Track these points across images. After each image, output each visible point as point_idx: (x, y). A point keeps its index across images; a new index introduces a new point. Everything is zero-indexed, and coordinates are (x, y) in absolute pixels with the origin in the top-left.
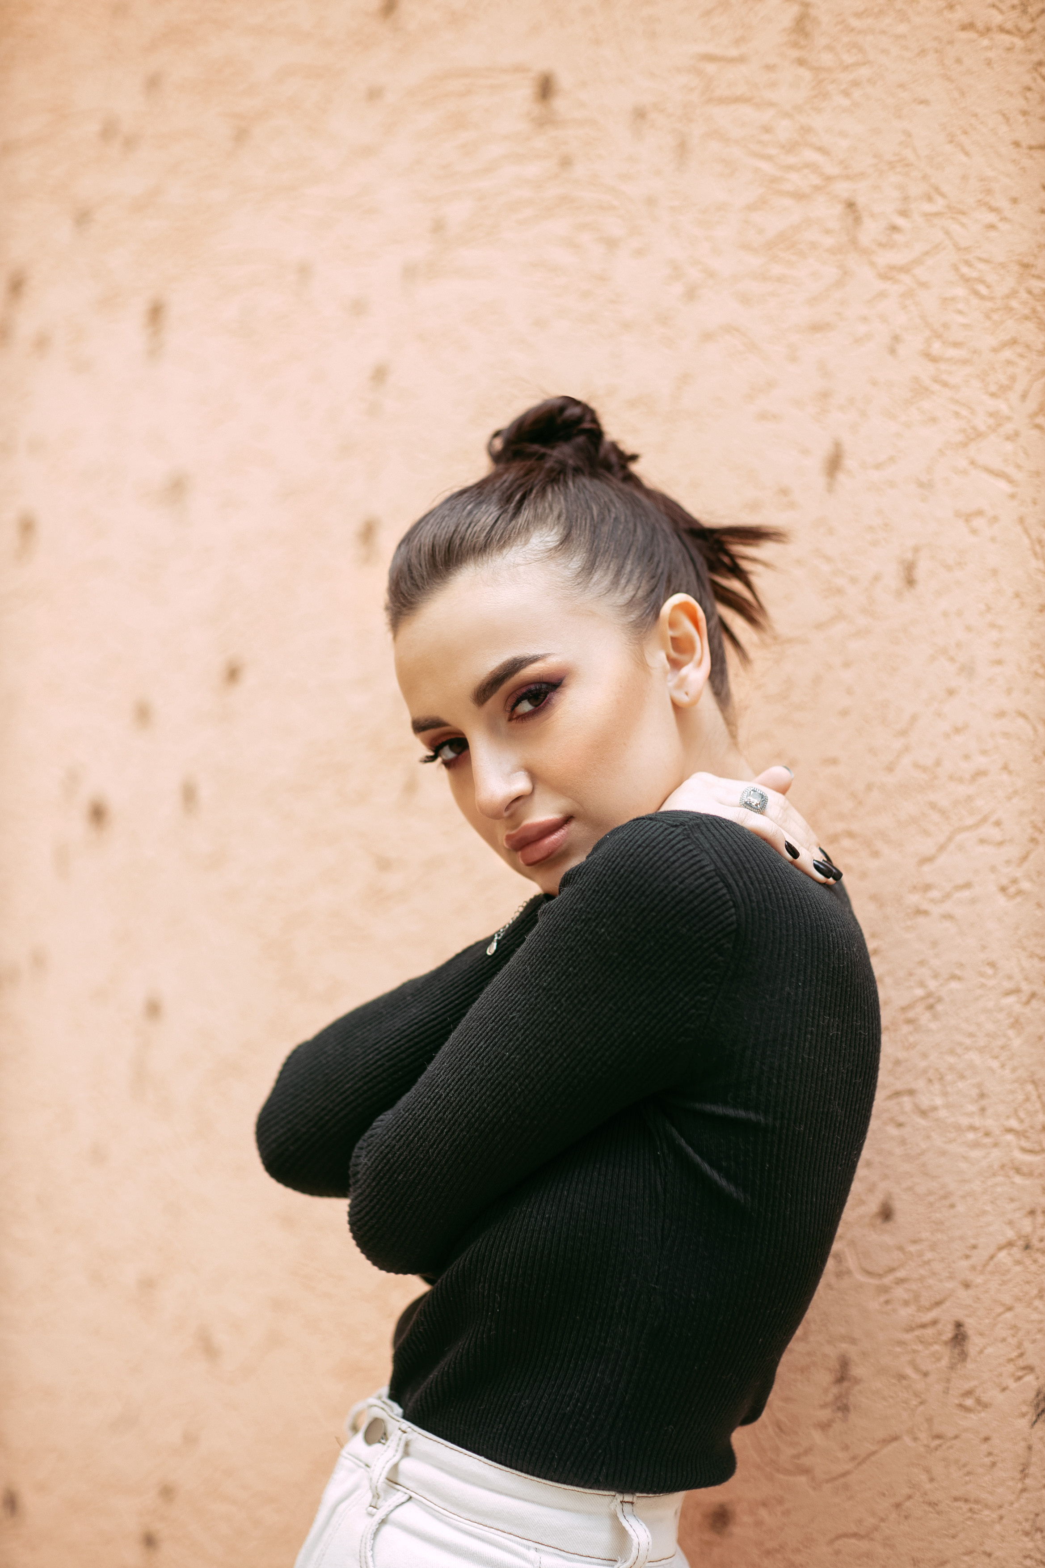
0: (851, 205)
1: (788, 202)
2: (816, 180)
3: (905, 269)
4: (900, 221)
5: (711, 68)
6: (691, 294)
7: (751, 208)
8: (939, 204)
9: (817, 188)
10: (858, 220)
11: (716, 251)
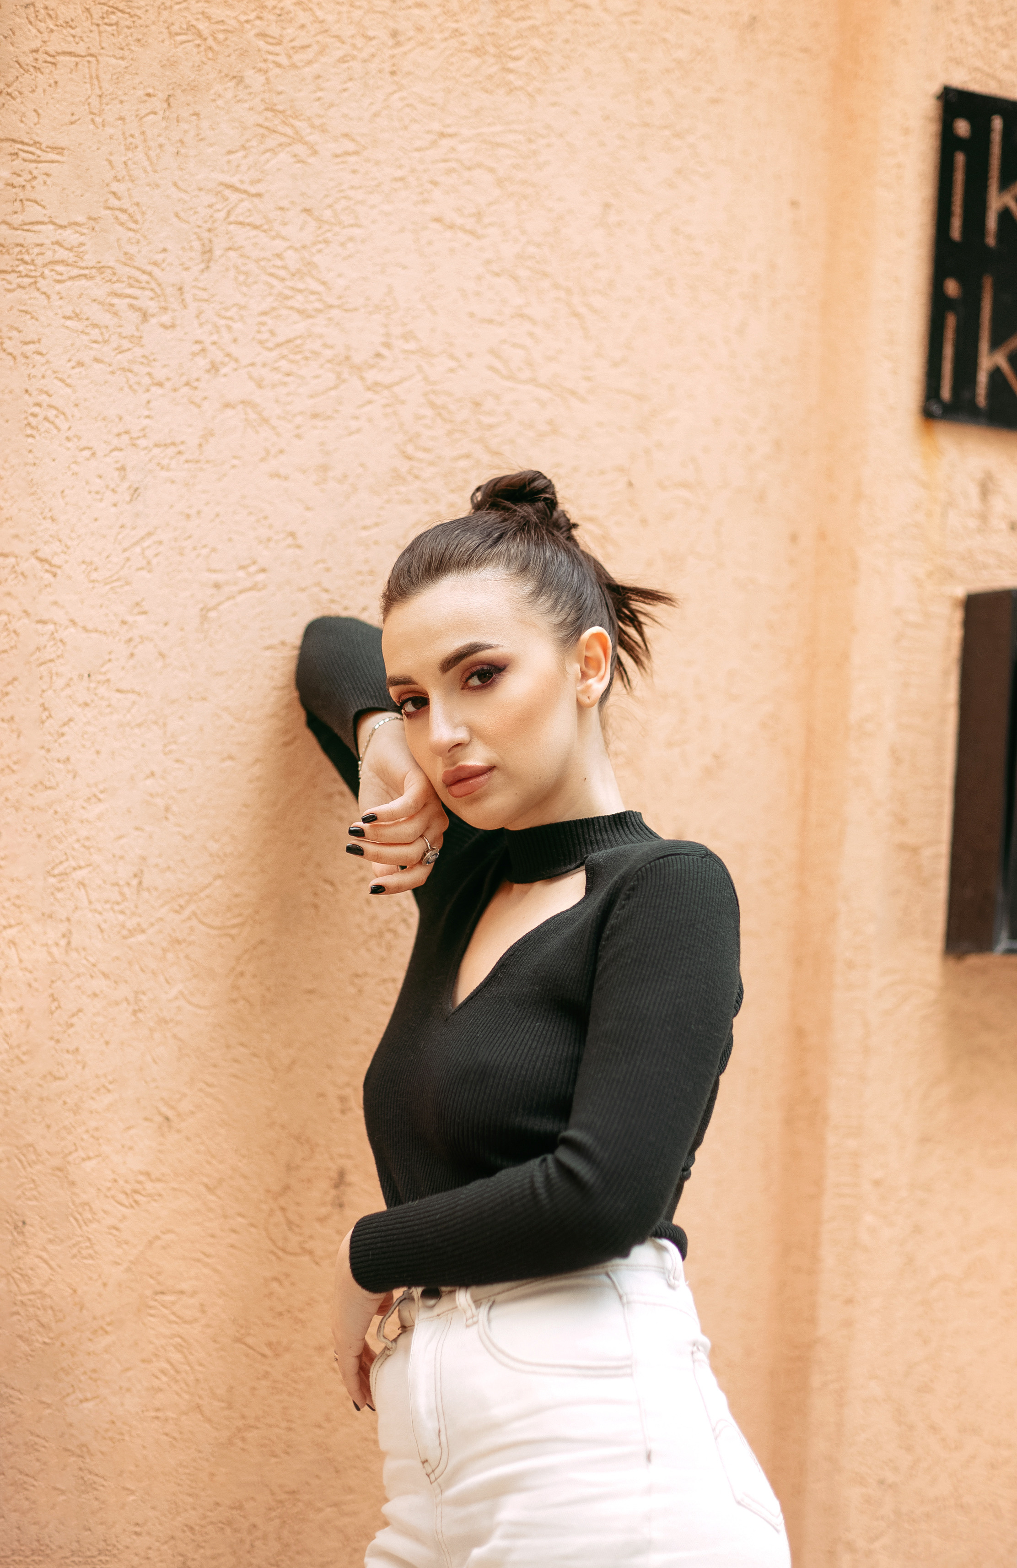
1: (295, 316)
2: (318, 305)
3: (388, 387)
4: (384, 351)
5: (234, 197)
6: (214, 368)
7: (265, 313)
8: (412, 346)
9: (319, 311)
11: (235, 341)
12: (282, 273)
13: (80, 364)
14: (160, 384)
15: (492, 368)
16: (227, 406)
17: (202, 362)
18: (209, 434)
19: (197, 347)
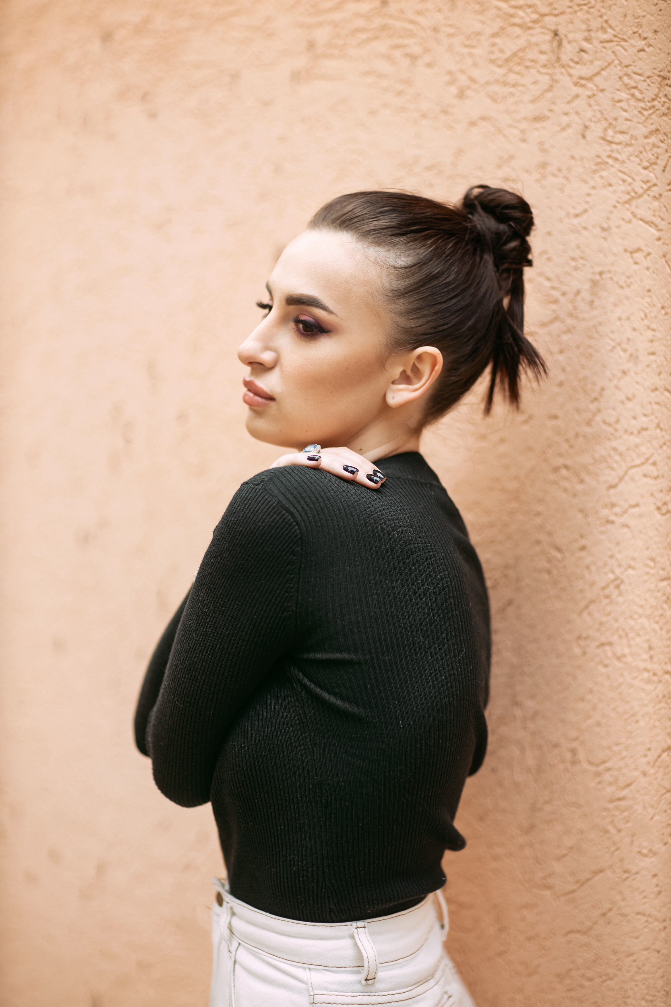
0: (556, 34)
1: (518, 31)
2: (535, 16)
3: (590, 79)
4: (586, 45)
6: (462, 93)
7: (495, 35)
8: (610, 34)
9: (535, 22)
10: (560, 44)
11: (475, 65)
14: (424, 116)
16: (473, 124)
17: (453, 90)
18: (459, 152)
19: (449, 78)
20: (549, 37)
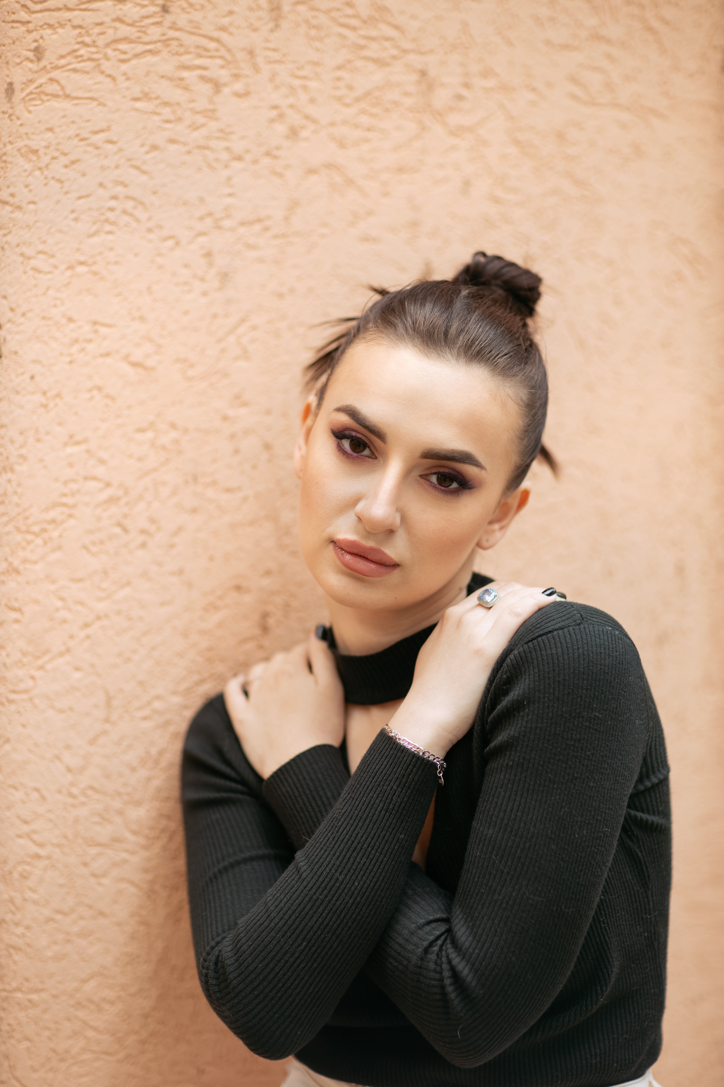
0: (423, 73)
1: (371, 66)
2: (394, 52)
4: (464, 92)
6: (293, 133)
7: (339, 68)
9: (394, 57)
10: (430, 87)
11: (312, 101)
12: (354, 22)
13: (155, 148)
14: (239, 158)
15: (574, 97)
16: (312, 171)
17: (281, 128)
18: (294, 205)
19: (274, 113)
20: (414, 77)
